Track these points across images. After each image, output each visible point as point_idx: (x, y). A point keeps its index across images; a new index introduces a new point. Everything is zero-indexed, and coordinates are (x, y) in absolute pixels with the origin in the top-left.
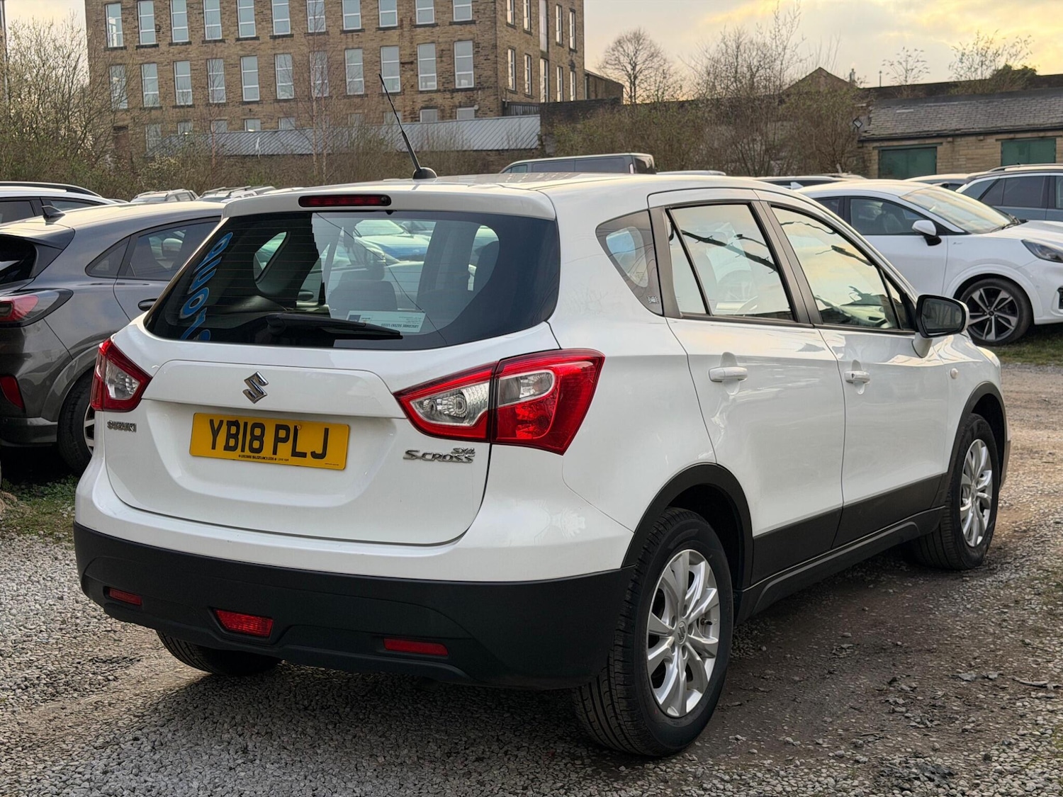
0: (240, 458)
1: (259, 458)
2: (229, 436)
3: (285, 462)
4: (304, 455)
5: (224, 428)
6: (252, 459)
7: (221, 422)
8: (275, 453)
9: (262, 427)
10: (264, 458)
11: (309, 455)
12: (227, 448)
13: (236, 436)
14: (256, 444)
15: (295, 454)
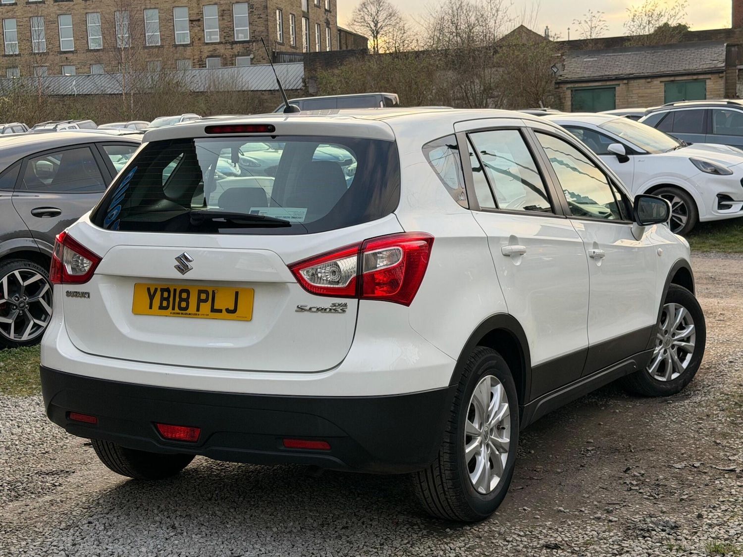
0: (172, 315)
1: (186, 314)
2: (163, 299)
3: (206, 316)
4: (220, 311)
5: (158, 294)
6: (180, 315)
7: (156, 290)
8: (198, 310)
9: (188, 292)
10: (190, 314)
11: (224, 311)
12: (161, 307)
13: (167, 299)
14: (184, 304)
15: (213, 310)
